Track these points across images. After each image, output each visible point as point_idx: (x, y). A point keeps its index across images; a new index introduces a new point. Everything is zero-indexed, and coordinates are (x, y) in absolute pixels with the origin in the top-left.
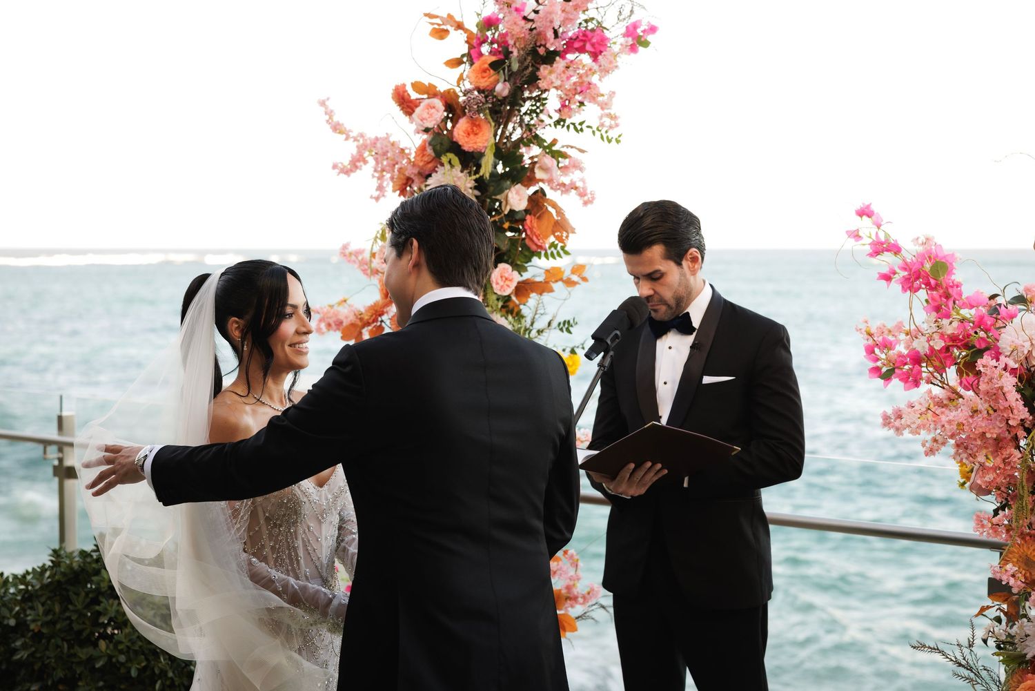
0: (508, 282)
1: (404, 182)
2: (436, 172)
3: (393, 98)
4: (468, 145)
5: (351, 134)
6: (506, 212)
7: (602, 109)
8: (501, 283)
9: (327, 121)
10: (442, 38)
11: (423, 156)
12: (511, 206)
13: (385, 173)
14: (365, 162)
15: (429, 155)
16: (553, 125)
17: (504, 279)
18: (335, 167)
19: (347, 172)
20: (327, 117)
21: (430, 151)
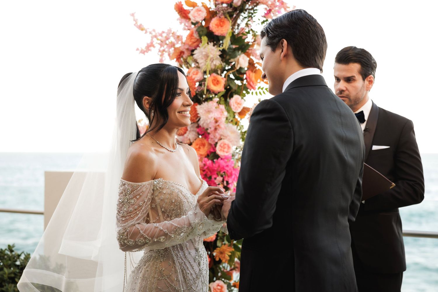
0: (239, 105)
1: (179, 54)
2: (199, 47)
3: (175, 9)
4: (217, 31)
5: (148, 31)
6: (238, 68)
8: (236, 105)
9: (135, 25)
11: (191, 39)
12: (240, 64)
13: (164, 53)
14: (154, 47)
15: (196, 38)
16: (260, 24)
17: (237, 103)
18: (138, 49)
19: (143, 52)
20: (134, 23)
21: (196, 36)
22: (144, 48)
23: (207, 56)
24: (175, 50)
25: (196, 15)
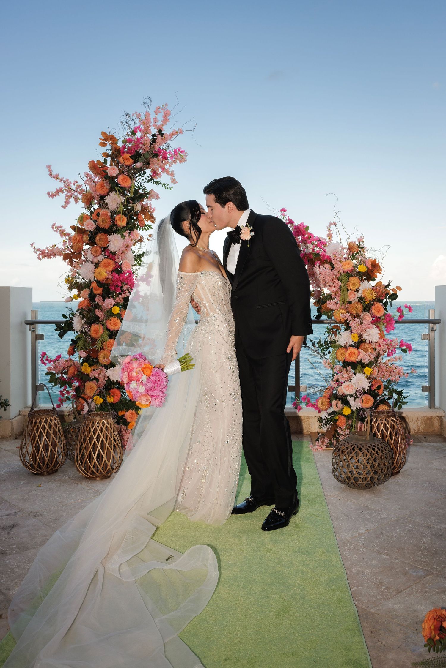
0: (137, 236)
1: (89, 198)
2: (109, 195)
3: (88, 165)
4: (122, 184)
5: (62, 180)
7: (171, 176)
10: (104, 146)
11: (102, 188)
16: (147, 182)
18: (48, 193)
19: (52, 196)
20: (49, 173)
21: (107, 187)
22: (53, 192)
23: (115, 201)
24: (84, 195)
25: (112, 171)
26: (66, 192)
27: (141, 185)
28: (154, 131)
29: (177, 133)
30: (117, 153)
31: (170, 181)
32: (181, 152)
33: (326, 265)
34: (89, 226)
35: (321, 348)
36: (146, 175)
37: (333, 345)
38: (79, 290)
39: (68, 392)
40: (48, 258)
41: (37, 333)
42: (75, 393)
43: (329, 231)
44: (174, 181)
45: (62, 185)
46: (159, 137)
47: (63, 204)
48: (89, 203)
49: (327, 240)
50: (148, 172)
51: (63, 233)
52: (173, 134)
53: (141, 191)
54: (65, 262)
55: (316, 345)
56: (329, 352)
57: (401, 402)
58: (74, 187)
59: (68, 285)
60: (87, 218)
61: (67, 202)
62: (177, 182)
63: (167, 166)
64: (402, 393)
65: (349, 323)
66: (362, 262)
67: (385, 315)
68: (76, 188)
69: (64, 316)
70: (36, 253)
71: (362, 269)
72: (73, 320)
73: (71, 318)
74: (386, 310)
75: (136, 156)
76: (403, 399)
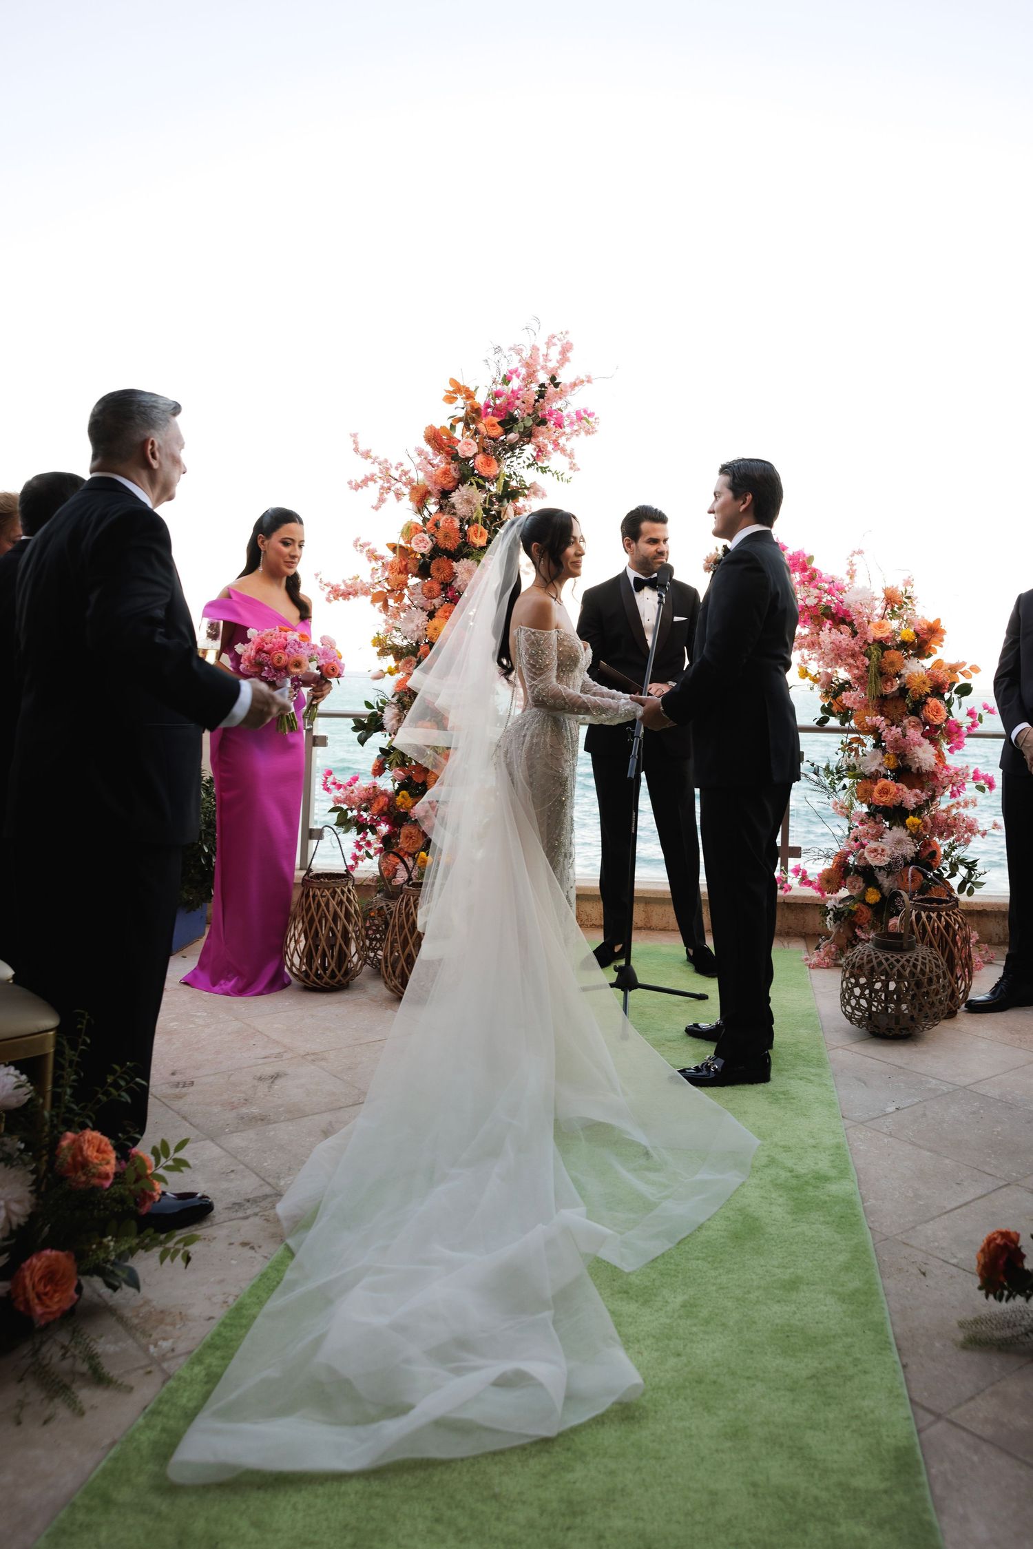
1: (423, 495)
2: (459, 489)
3: (426, 435)
4: (485, 472)
10: (451, 403)
11: (446, 478)
14: (375, 482)
16: (526, 467)
18: (350, 482)
19: (355, 487)
20: (354, 446)
21: (455, 474)
22: (359, 481)
23: (469, 502)
24: (414, 488)
25: (465, 448)
26: (380, 482)
27: (515, 473)
28: (543, 378)
29: (582, 382)
30: (473, 416)
31: (568, 466)
32: (589, 415)
33: (843, 627)
34: (420, 545)
35: (830, 779)
36: (525, 455)
37: (851, 773)
38: (397, 659)
39: (369, 844)
40: (344, 599)
41: (314, 734)
42: (381, 845)
43: (852, 564)
44: (573, 467)
45: (375, 469)
46: (551, 389)
47: (375, 503)
48: (421, 505)
49: (847, 580)
50: (529, 449)
51: (372, 556)
52: (574, 385)
53: (513, 483)
54: (374, 606)
55: (821, 772)
56: (844, 787)
57: (973, 883)
58: (395, 474)
59: (378, 649)
60: (417, 529)
61: (382, 500)
62: (579, 469)
63: (562, 441)
64: (976, 865)
65: (881, 734)
66: (909, 623)
67: (947, 720)
68: (400, 476)
69: (368, 705)
70: (323, 589)
71: (907, 634)
72: (383, 712)
73: (381, 709)
74: (950, 712)
75: (508, 422)
76: (977, 877)
